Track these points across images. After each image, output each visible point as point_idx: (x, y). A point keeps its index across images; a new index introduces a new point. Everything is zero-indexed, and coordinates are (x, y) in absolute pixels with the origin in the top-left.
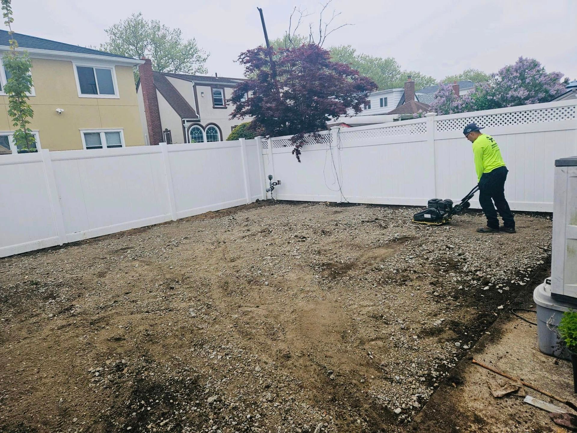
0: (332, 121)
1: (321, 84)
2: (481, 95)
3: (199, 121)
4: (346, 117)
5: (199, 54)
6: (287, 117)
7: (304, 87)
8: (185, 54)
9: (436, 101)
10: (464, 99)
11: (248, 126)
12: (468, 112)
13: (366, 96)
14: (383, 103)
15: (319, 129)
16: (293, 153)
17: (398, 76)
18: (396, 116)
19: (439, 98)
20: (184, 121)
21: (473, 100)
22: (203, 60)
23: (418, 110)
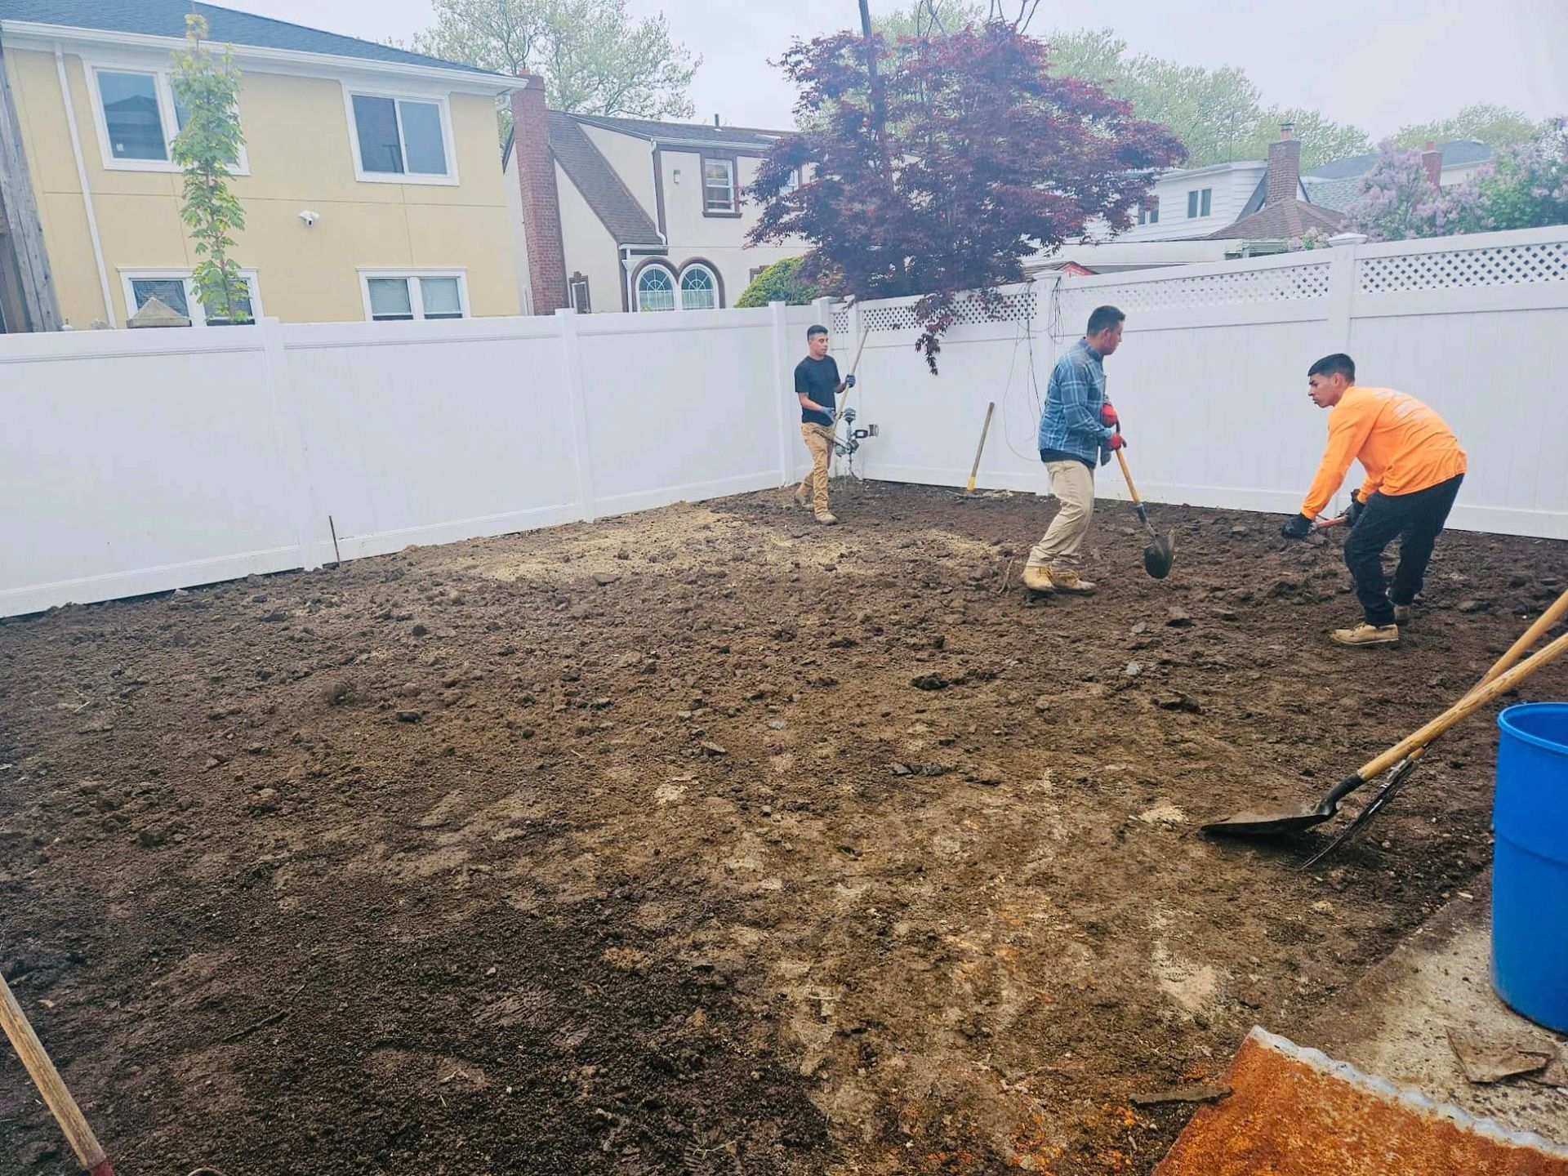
0: (1038, 256)
1: (1015, 144)
2: (1512, 183)
3: (665, 252)
4: (1082, 243)
5: (674, 59)
6: (909, 241)
7: (963, 152)
8: (635, 62)
9: (1366, 200)
10: (1455, 195)
11: (796, 267)
12: (1465, 233)
13: (1149, 181)
14: (1198, 205)
15: (998, 279)
16: (918, 349)
17: (1251, 124)
18: (1234, 245)
19: (1375, 190)
20: (624, 251)
21: (1484, 200)
22: (683, 78)
23: (1306, 227)
